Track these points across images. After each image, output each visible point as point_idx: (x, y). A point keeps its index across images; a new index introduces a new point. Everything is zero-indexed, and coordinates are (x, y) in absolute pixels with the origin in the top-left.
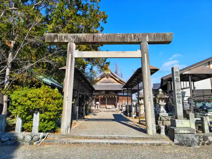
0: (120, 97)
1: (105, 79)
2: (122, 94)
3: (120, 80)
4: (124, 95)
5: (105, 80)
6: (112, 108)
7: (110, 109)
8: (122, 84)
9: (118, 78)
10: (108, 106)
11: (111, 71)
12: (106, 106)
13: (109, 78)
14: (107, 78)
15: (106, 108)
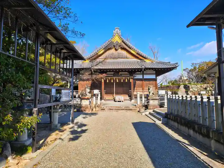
0: (137, 82)
1: (113, 51)
2: (140, 77)
3: (137, 54)
4: (144, 78)
5: (112, 54)
6: (124, 100)
7: (121, 101)
8: (141, 59)
9: (134, 50)
10: (118, 97)
11: (122, 37)
12: (114, 96)
13: (120, 51)
14: (116, 50)
15: (115, 101)
